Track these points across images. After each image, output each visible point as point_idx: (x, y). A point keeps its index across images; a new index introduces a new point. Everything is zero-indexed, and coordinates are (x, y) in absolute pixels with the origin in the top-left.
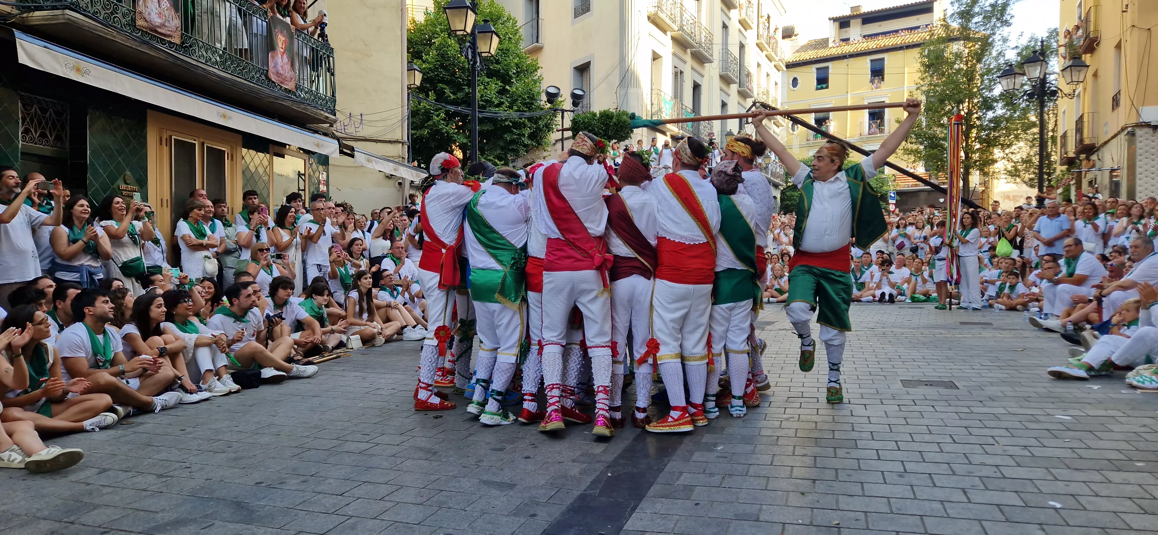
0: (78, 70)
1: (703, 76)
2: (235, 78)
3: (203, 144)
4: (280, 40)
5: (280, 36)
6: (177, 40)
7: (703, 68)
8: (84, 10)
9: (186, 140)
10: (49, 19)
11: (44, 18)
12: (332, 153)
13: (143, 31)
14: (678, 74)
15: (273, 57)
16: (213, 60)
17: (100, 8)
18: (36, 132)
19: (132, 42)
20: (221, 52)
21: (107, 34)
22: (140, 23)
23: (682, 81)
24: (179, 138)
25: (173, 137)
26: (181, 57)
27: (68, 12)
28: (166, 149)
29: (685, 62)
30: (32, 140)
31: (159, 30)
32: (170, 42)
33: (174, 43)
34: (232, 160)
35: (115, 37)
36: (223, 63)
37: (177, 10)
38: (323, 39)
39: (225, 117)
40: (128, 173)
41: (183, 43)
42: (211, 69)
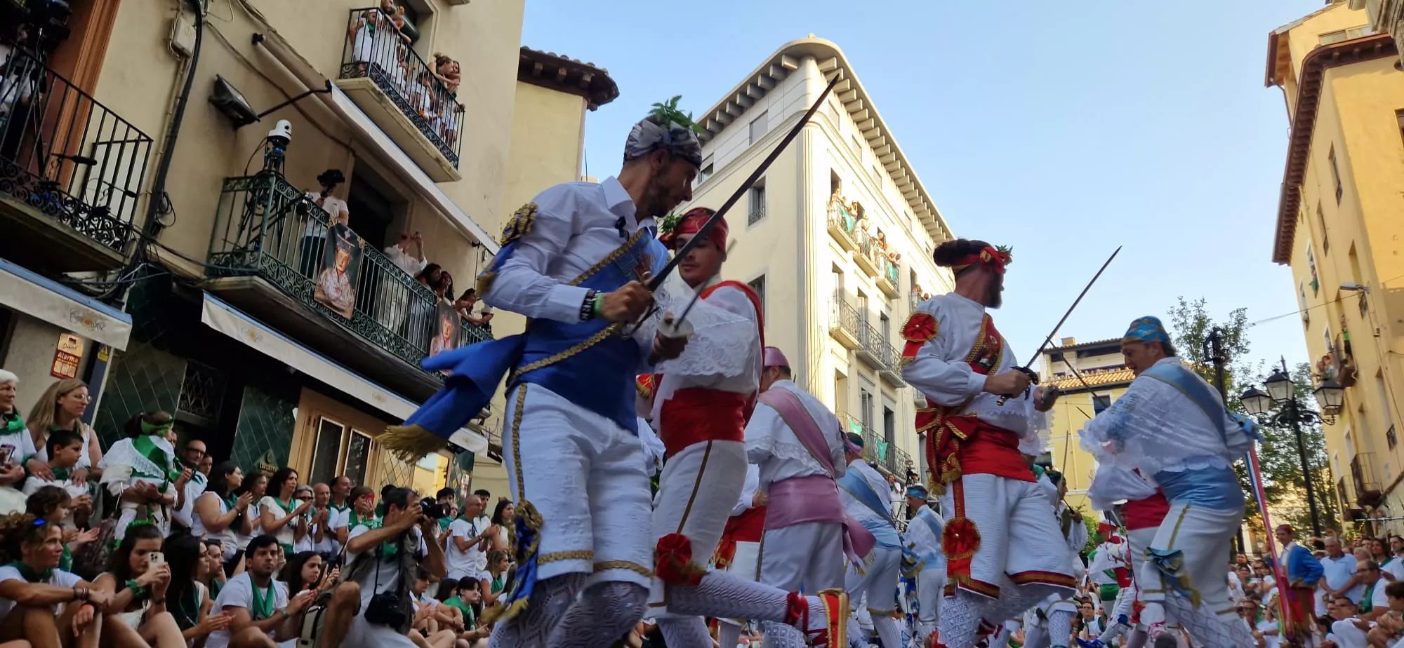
0: (252, 335)
1: (895, 402)
2: (396, 358)
3: (349, 430)
4: (446, 326)
5: (445, 322)
6: (348, 316)
7: (895, 393)
8: (270, 278)
9: (334, 422)
10: (236, 285)
11: (230, 284)
12: (480, 451)
13: (318, 303)
14: (866, 398)
15: (436, 342)
16: (379, 338)
17: (284, 278)
18: (191, 401)
19: (308, 313)
20: (388, 332)
21: (286, 302)
22: (318, 295)
23: (871, 406)
24: (328, 420)
25: (322, 418)
26: (350, 332)
27: (256, 278)
28: (312, 430)
29: (874, 385)
30: (187, 408)
31: (334, 303)
32: (342, 316)
33: (345, 318)
34: (376, 449)
35: (291, 305)
36: (388, 344)
37: (353, 287)
38: (486, 329)
39: (379, 398)
40: (271, 451)
41: (353, 319)
42: (375, 347)
